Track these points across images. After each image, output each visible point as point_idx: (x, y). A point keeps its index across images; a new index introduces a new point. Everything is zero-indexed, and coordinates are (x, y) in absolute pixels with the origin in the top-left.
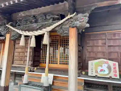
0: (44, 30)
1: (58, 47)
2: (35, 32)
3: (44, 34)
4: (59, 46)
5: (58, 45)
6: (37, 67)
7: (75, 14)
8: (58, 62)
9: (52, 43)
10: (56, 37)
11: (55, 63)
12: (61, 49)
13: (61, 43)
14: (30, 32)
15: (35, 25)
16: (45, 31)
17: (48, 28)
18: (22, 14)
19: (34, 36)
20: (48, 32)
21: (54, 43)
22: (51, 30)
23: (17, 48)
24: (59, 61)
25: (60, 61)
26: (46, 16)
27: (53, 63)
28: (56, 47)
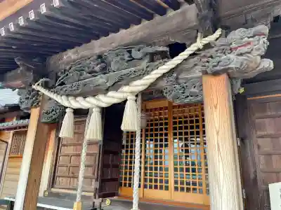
0: (126, 89)
1: (166, 140)
2: (101, 97)
3: (126, 100)
4: (170, 137)
5: (166, 135)
6: (112, 198)
7: (219, 32)
8: (171, 184)
9: (152, 130)
10: (160, 114)
11: (161, 188)
12: (176, 145)
13: (175, 129)
14: (88, 99)
15: (101, 79)
16: (128, 93)
17: (136, 83)
18: (70, 55)
19: (99, 110)
20: (137, 96)
21: (156, 130)
22: (146, 87)
23: (64, 145)
24: (173, 182)
25: (176, 182)
26: (130, 52)
27: (156, 187)
28: (161, 140)
